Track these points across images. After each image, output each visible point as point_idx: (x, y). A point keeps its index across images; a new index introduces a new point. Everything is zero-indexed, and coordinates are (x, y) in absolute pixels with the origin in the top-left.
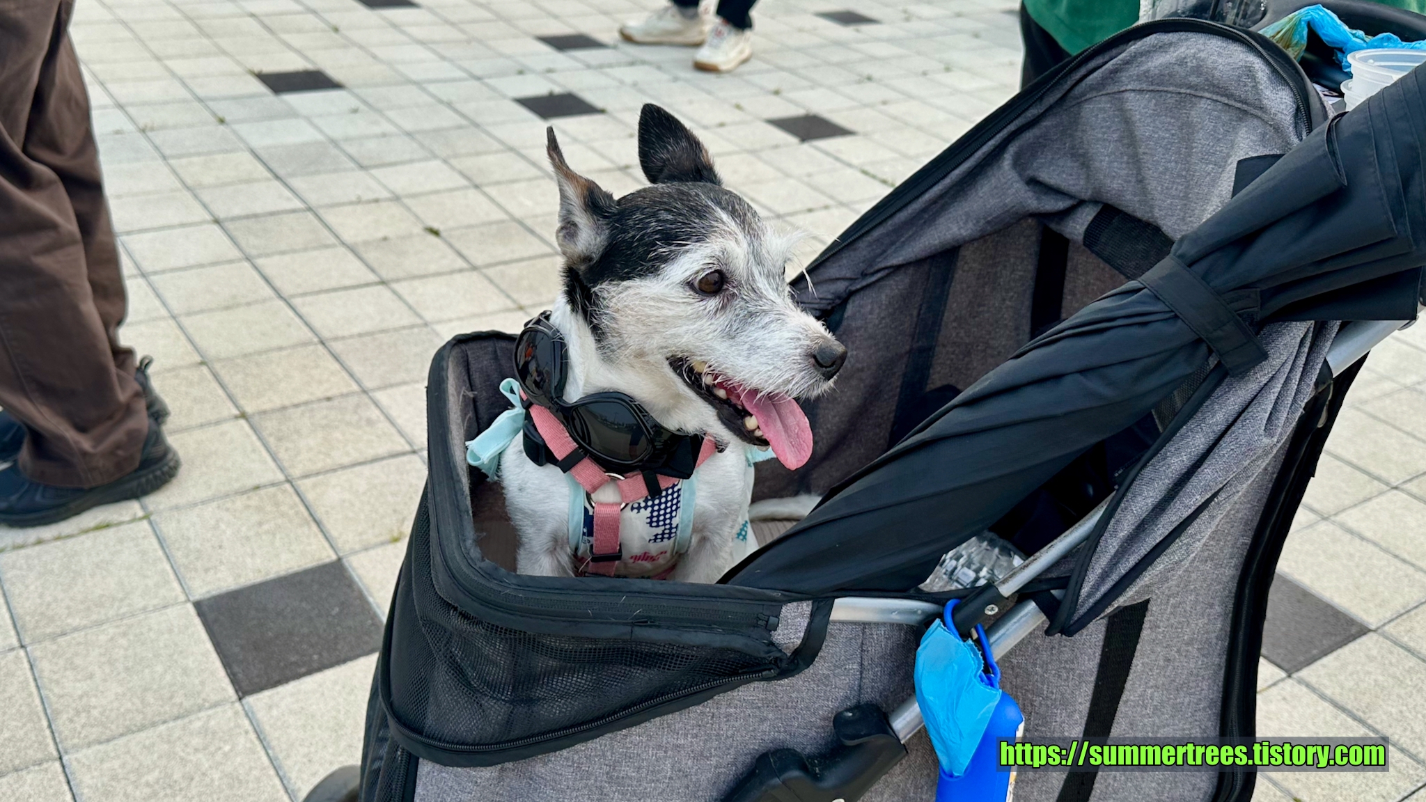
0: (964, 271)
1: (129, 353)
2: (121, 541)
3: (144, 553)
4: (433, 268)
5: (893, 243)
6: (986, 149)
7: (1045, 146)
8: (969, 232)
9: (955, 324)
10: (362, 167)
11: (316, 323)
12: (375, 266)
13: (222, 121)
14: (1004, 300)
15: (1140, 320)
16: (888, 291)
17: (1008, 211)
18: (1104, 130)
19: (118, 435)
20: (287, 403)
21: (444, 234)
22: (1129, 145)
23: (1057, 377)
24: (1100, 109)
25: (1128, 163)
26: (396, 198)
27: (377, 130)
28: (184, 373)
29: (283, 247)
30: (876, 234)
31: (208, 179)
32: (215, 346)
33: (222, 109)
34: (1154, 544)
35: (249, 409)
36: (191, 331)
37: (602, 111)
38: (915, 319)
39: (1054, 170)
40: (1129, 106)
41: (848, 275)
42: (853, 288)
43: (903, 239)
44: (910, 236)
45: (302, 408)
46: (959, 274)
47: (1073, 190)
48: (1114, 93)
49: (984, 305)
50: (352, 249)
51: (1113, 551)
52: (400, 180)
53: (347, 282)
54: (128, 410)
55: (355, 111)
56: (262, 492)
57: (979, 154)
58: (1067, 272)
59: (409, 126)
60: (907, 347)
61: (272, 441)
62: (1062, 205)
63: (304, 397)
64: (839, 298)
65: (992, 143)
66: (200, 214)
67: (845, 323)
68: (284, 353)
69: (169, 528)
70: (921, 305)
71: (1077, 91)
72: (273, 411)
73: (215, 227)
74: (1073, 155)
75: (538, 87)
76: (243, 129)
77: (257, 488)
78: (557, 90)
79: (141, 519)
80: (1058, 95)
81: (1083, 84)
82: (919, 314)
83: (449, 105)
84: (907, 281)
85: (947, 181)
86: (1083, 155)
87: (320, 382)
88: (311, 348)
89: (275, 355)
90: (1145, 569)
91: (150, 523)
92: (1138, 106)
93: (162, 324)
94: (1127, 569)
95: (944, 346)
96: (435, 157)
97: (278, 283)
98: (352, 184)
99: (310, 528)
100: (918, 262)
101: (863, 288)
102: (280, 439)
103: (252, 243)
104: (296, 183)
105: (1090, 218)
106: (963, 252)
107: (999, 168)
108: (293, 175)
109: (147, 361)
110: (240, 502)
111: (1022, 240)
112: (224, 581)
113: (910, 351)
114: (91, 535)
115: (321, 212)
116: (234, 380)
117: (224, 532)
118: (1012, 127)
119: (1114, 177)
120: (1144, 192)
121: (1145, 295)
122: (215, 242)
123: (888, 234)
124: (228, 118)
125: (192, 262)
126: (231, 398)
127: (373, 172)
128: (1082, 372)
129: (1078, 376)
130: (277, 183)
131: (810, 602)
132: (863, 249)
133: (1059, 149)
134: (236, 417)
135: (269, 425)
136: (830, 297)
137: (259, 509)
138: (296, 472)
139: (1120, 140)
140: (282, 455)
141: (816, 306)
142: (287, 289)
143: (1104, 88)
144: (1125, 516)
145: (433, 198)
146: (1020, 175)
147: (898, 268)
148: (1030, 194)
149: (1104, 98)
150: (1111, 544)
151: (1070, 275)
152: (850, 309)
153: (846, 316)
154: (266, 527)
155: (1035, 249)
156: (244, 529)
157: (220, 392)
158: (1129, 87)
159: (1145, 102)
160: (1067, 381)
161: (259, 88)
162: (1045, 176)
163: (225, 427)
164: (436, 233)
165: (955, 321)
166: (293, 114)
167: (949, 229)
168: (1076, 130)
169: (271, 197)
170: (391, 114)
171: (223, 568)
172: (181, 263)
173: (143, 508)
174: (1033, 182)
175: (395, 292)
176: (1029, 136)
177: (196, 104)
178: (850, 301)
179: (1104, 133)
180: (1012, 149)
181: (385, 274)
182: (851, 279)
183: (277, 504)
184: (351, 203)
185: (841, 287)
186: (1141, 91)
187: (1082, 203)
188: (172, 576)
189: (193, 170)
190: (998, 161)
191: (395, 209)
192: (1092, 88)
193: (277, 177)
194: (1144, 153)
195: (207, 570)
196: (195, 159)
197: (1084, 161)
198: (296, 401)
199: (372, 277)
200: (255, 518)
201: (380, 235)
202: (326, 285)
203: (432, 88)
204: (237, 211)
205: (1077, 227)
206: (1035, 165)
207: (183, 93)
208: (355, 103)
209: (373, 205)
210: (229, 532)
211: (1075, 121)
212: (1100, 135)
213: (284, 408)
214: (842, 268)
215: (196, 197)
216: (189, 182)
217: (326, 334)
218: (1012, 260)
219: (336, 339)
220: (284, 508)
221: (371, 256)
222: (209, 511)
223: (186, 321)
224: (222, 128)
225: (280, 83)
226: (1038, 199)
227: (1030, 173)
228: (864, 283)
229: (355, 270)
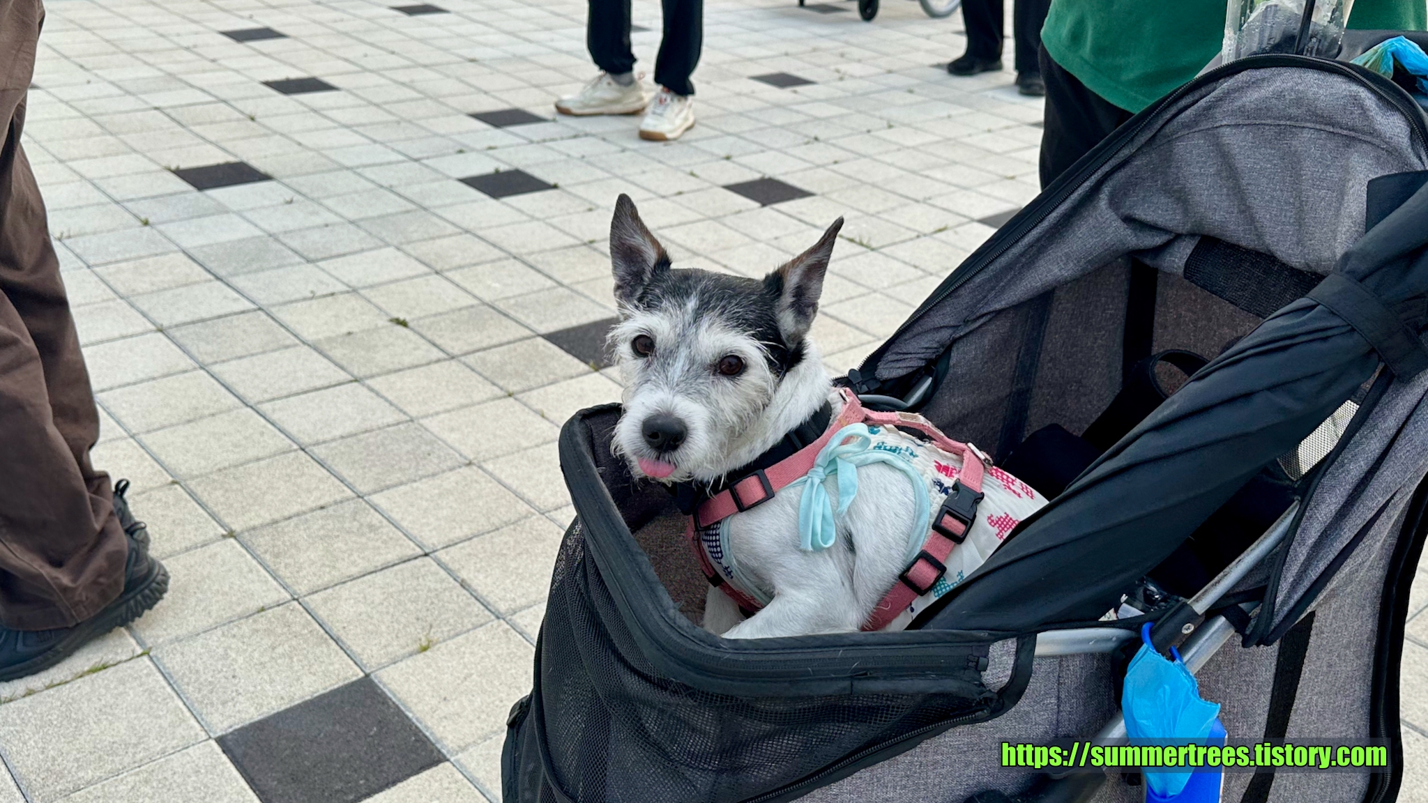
0: (1058, 311)
1: (104, 477)
2: (122, 682)
3: (151, 692)
4: (406, 361)
5: (993, 288)
6: (1080, 191)
7: (1136, 185)
8: (1070, 272)
9: (1050, 365)
10: (309, 260)
11: (293, 430)
12: (344, 363)
13: (145, 223)
14: (1096, 339)
15: (1320, 335)
16: (990, 336)
17: (1109, 249)
18: (1200, 165)
19: (98, 562)
20: (277, 516)
21: (412, 324)
22: (1228, 178)
23: (1247, 396)
24: (1195, 146)
25: (1228, 195)
26: (353, 290)
27: (317, 220)
28: (157, 495)
29: (238, 350)
30: (978, 280)
31: (141, 286)
32: (184, 463)
33: (144, 210)
34: (1341, 547)
35: (236, 527)
36: (154, 449)
38: (1015, 362)
39: (1149, 207)
40: (1226, 140)
41: (952, 323)
42: (958, 335)
43: (1002, 284)
44: (1009, 281)
45: (295, 520)
46: (1054, 315)
47: (1170, 225)
48: (1209, 129)
49: (1077, 346)
50: (315, 347)
51: (1302, 558)
52: (353, 272)
53: (317, 383)
55: (290, 202)
56: (269, 613)
57: (1075, 196)
58: (1156, 306)
59: (352, 213)
60: (1008, 391)
61: (267, 557)
62: (1158, 240)
63: (296, 508)
64: (942, 346)
65: (1087, 184)
66: (141, 324)
67: (951, 371)
68: (262, 463)
69: (173, 663)
70: (1020, 348)
71: (1168, 130)
72: (263, 526)
73: (160, 336)
74: (1166, 192)
76: (170, 230)
77: (263, 609)
79: (142, 655)
80: (1148, 135)
81: (1175, 122)
82: (1018, 356)
83: (393, 191)
84: (1008, 324)
85: (1046, 224)
86: (1180, 191)
87: (309, 491)
88: (292, 455)
89: (253, 466)
91: (151, 659)
92: (1235, 140)
93: (123, 444)
94: (1318, 574)
95: (1040, 387)
96: (386, 243)
97: (241, 390)
98: (301, 279)
99: (328, 646)
100: (1017, 307)
101: (966, 335)
102: (277, 556)
103: (203, 351)
104: (238, 282)
105: (1189, 252)
106: (1058, 293)
107: (1095, 208)
108: (233, 274)
109: (123, 484)
110: (246, 627)
111: (1113, 279)
112: (248, 712)
113: (1009, 395)
114: (87, 678)
115: (274, 312)
116: (214, 498)
117: (235, 660)
118: (1106, 168)
119: (1215, 209)
120: (1252, 220)
121: (1323, 311)
122: (163, 351)
123: (989, 280)
124: (151, 220)
125: (141, 376)
126: (213, 516)
127: (322, 264)
128: (1269, 389)
129: (1267, 393)
130: (219, 285)
131: (1015, 639)
132: (965, 296)
133: (1151, 186)
134: (224, 537)
135: (262, 542)
136: (935, 346)
137: (269, 632)
138: (302, 589)
139: (1218, 173)
140: (283, 572)
141: (922, 356)
142: (252, 396)
143: (1197, 124)
144: (1311, 524)
145: (392, 287)
146: (1117, 214)
147: (998, 313)
148: (1129, 232)
149: (1196, 135)
150: (1300, 553)
151: (1159, 310)
152: (955, 356)
153: (952, 362)
154: (280, 650)
155: (1125, 287)
156: (256, 655)
157: (201, 511)
158: (1224, 123)
159: (1242, 136)
160: (1258, 398)
161: (180, 184)
162: (1140, 213)
163: (213, 548)
164: (402, 323)
165: (1050, 361)
166: (221, 208)
167: (1050, 271)
168: (1169, 167)
169: (217, 299)
170: (331, 203)
171: (241, 698)
173: (140, 643)
174: (1129, 220)
175: (371, 389)
176: (1120, 176)
177: (114, 207)
178: (954, 349)
179: (1201, 168)
180: (1106, 190)
181: (357, 372)
182: (954, 327)
183: (288, 625)
184: (304, 299)
185: (945, 335)
186: (1237, 125)
187: (1178, 236)
188: (188, 714)
189: (123, 277)
190: (1092, 201)
191: (354, 303)
192: (1186, 126)
193: (217, 278)
194: (1249, 184)
195: (224, 703)
196: (123, 266)
197: (1181, 198)
198: (286, 514)
199: (343, 376)
200: (267, 642)
201: (343, 330)
202: (294, 388)
204: (180, 317)
205: (1178, 258)
206: (1127, 203)
207: (97, 195)
208: (287, 194)
209: (330, 300)
210: (241, 660)
211: (1168, 159)
212: (1197, 171)
213: (275, 522)
214: (945, 317)
215: (132, 305)
216: (122, 290)
217: (305, 440)
218: (1103, 299)
219: (317, 444)
220: (296, 628)
221: (336, 353)
222: (214, 639)
223: (147, 439)
224: (147, 230)
225: (202, 178)
226: (1136, 235)
227: (1125, 211)
228: (967, 330)
229: (325, 370)
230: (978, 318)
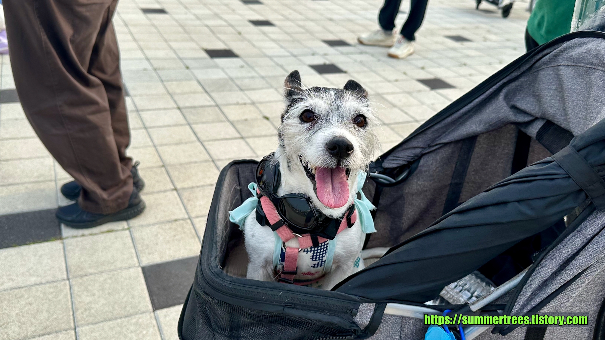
0: (479, 148)
1: (130, 159)
2: (116, 238)
3: (125, 244)
4: (264, 133)
5: (444, 132)
6: (491, 90)
7: (520, 90)
8: (481, 129)
9: (473, 173)
10: (241, 90)
11: (212, 153)
12: (240, 131)
13: (188, 68)
14: (498, 163)
15: (550, 177)
16: (440, 155)
17: (499, 120)
18: (549, 84)
19: (119, 193)
20: (194, 185)
21: (271, 120)
22: (560, 92)
23: (505, 203)
24: (548, 74)
25: (559, 100)
26: (253, 103)
27: (250, 75)
28: (155, 170)
29: (204, 120)
30: (436, 127)
31: (178, 91)
32: (169, 159)
33: (189, 63)
34: (551, 292)
35: (179, 186)
36: (161, 152)
37: (345, 72)
38: (454, 169)
39: (524, 102)
40: (561, 73)
41: (421, 146)
42: (424, 152)
43: (449, 131)
44: (453, 130)
45: (201, 188)
46: (476, 149)
47: (533, 112)
48: (555, 66)
49: (488, 165)
50: (232, 123)
51: (529, 294)
52: (256, 96)
53: (227, 137)
54: (125, 183)
55: (242, 67)
56: (178, 222)
57: (488, 92)
58: (529, 152)
59: (263, 74)
60: (449, 182)
61: (185, 201)
62: (527, 119)
63: (202, 183)
64: (417, 156)
65: (494, 88)
66: (173, 105)
67: (419, 168)
68: (197, 164)
69: (137, 234)
70: (457, 163)
71: (537, 64)
72: (188, 188)
73: (178, 111)
74: (534, 96)
75: (319, 61)
76: (196, 72)
77: (176, 220)
78: (328, 62)
79: (126, 229)
80: (528, 66)
81: (540, 61)
82: (456, 167)
83: (281, 66)
84: (450, 150)
85: (472, 105)
86: (538, 96)
87: (209, 178)
88: (208, 163)
89: (193, 165)
90: (545, 305)
91: (130, 232)
92: (566, 73)
93: (149, 149)
94: (536, 304)
95: (468, 183)
96: (272, 87)
97: (199, 135)
98: (236, 96)
99: (195, 239)
100: (456, 142)
101: (429, 153)
102: (189, 200)
103: (191, 118)
104: (213, 95)
105: (540, 126)
106: (479, 139)
107: (498, 99)
108: (213, 91)
109: (137, 164)
110: (168, 226)
111: (508, 135)
112: (156, 259)
113: (451, 184)
114: (105, 234)
115: (222, 107)
116: (174, 174)
117: (159, 238)
118: (504, 80)
119: (552, 107)
120: (566, 115)
121: (554, 165)
122: (177, 116)
123: (442, 128)
124: (190, 66)
125: (166, 124)
126: (172, 182)
127: (246, 92)
128: (518, 201)
129: (516, 204)
130: (206, 95)
131: (375, 304)
132: (429, 134)
133: (527, 92)
134: (173, 190)
135: (185, 194)
136: (412, 155)
137: (175, 230)
138: (193, 215)
139: (556, 89)
140: (189, 207)
141: (405, 159)
142: (202, 138)
143: (550, 63)
144: (537, 277)
145: (268, 104)
146: (507, 104)
147: (446, 144)
148: (511, 113)
149: (550, 69)
150: (528, 291)
151: (530, 154)
152: (422, 162)
153: (420, 165)
154: (177, 237)
155: (514, 140)
156: (168, 237)
157: (168, 179)
158: (562, 64)
159: (569, 71)
160: (510, 206)
161: (205, 55)
162: (519, 105)
163: (168, 193)
164: (267, 118)
165: (474, 171)
166: (217, 66)
167: (471, 127)
168: (536, 84)
169: (203, 100)
170: (257, 69)
171: (156, 253)
172: (161, 124)
173: (128, 225)
174: (514, 108)
175: (247, 142)
176: (513, 85)
177: (178, 61)
178: (422, 158)
179: (549, 85)
180: (504, 91)
181: (244, 134)
182: (422, 148)
183: (183, 228)
184: (234, 104)
185: (418, 151)
186: (568, 66)
187: (536, 119)
188: (135, 255)
189: (173, 87)
190: (497, 96)
191: (252, 108)
192: (544, 64)
193: (206, 92)
194: (567, 96)
195: (149, 254)
196: (174, 83)
197: (538, 98)
198: (198, 185)
199: (238, 135)
200: (173, 233)
201: (244, 118)
202: (219, 137)
203: (275, 59)
204: (188, 104)
205: (534, 130)
206: (515, 99)
207: (174, 56)
208: (242, 63)
209: (243, 106)
210: (161, 238)
211: (535, 79)
212: (546, 86)
213: (193, 188)
214: (419, 142)
215: (172, 98)
216: (171, 91)
217: (215, 157)
218: (503, 145)
219: (219, 160)
220: (186, 230)
221: (239, 127)
222: (155, 229)
223: (159, 148)
224: (187, 71)
225: (214, 54)
226: (515, 115)
227: (513, 103)
228: (429, 150)
229: (231, 132)
230: (436, 145)
